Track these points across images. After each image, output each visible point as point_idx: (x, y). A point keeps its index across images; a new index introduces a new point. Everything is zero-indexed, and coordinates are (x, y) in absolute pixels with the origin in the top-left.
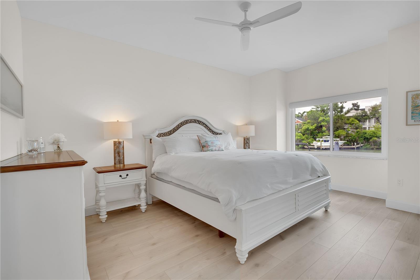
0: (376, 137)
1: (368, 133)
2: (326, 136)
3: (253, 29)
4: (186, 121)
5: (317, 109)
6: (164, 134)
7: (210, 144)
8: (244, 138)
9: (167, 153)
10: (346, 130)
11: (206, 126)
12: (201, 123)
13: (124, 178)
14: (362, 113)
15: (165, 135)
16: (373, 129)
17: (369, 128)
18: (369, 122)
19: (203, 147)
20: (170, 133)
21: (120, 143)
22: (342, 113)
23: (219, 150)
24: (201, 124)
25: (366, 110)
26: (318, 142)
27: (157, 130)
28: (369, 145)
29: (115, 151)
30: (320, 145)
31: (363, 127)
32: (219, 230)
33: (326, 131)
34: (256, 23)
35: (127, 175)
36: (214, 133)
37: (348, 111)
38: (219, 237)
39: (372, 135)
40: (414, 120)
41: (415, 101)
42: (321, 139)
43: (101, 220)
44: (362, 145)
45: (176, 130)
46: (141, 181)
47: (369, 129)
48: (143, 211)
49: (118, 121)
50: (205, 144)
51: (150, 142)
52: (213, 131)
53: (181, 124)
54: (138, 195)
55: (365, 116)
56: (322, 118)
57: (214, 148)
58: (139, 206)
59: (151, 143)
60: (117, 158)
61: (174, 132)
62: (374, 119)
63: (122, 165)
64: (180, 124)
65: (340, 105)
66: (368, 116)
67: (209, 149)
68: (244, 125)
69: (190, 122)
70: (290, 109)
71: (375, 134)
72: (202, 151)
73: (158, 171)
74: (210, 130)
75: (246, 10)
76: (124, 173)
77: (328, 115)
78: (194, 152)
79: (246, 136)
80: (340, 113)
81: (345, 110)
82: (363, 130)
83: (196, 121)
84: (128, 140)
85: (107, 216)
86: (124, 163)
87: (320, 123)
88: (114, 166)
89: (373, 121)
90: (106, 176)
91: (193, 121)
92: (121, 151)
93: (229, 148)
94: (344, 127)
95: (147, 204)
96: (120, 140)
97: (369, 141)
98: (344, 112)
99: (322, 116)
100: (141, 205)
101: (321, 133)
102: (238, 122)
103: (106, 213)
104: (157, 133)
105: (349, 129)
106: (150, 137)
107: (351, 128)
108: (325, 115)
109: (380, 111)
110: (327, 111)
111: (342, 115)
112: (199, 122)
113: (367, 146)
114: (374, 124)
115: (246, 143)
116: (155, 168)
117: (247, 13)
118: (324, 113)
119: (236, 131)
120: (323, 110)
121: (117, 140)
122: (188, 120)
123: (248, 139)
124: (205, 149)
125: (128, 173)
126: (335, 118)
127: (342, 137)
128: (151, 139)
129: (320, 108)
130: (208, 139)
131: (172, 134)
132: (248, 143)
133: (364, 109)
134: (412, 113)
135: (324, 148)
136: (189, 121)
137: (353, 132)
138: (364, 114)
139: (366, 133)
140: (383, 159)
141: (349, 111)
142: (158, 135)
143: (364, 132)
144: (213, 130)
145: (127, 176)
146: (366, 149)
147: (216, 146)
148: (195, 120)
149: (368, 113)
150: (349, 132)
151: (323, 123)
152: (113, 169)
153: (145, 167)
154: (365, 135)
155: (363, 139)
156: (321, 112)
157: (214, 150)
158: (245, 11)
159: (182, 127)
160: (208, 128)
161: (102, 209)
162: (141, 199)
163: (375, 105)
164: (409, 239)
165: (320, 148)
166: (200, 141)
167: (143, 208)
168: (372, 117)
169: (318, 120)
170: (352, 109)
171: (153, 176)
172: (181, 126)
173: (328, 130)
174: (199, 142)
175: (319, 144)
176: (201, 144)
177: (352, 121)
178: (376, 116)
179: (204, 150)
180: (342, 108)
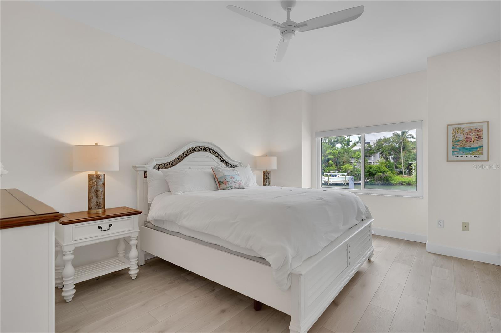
0: (381, 172)
1: (373, 168)
2: (333, 170)
3: (298, 34)
4: (193, 149)
5: (325, 141)
6: (163, 165)
7: (228, 179)
8: (264, 172)
9: (170, 191)
10: (353, 165)
11: (219, 156)
12: (213, 151)
13: (106, 230)
14: (368, 147)
15: (165, 166)
16: (378, 164)
17: (374, 162)
18: (374, 156)
19: (220, 184)
20: (172, 164)
21: (98, 177)
22: (349, 146)
23: (239, 187)
24: (212, 153)
25: (372, 144)
26: (326, 176)
27: (155, 160)
28: (374, 180)
29: (91, 189)
30: (328, 180)
31: (369, 161)
32: (254, 300)
33: (333, 165)
34: (303, 26)
35: (111, 225)
36: (228, 164)
37: (354, 144)
38: (254, 309)
39: (377, 170)
40: (454, 156)
41: (456, 135)
42: (329, 174)
43: (65, 298)
44: (368, 180)
45: (181, 160)
46: (131, 233)
47: (374, 164)
48: (134, 277)
49: (96, 144)
50: (222, 180)
51: (144, 176)
52: (227, 163)
53: (187, 152)
54: (124, 253)
55: (370, 150)
56: (329, 150)
57: (234, 185)
58: (128, 269)
59: (146, 177)
60: (94, 200)
61: (177, 163)
62: (378, 153)
63: (101, 211)
64: (185, 151)
65: (347, 138)
66: (373, 150)
67: (228, 186)
68: (263, 156)
69: (199, 150)
70: (316, 139)
71: (379, 169)
72: (218, 190)
73: (156, 219)
74: (223, 161)
75: (290, 8)
76: (104, 223)
77: (335, 147)
78: (208, 190)
79: (267, 170)
80: (347, 146)
81: (351, 144)
82: (369, 164)
83: (207, 149)
84: (112, 173)
85: (75, 291)
86: (104, 207)
87: (328, 156)
88: (88, 213)
89: (377, 155)
90: (75, 228)
91: (203, 148)
92: (100, 188)
93: (249, 185)
94: (351, 162)
95: (140, 267)
96: (99, 173)
97: (374, 176)
98: (350, 145)
99: (329, 149)
100: (130, 268)
101: (328, 167)
102: (256, 152)
103: (74, 286)
104: (155, 163)
105: (356, 163)
106: (145, 170)
107: (357, 162)
108: (332, 147)
109: (383, 145)
110: (334, 144)
111: (349, 148)
112: (211, 151)
113: (372, 182)
114: (379, 159)
115: (266, 178)
116: (153, 214)
117: (291, 12)
118: (331, 145)
119: (255, 163)
120: (330, 142)
121: (93, 173)
122: (196, 147)
123: (269, 173)
124: (222, 186)
125: (112, 222)
126: (343, 151)
127: (349, 172)
128: (146, 172)
129: (327, 140)
130: (226, 173)
131: (175, 165)
132: (269, 178)
133: (370, 143)
134: (453, 148)
135: (332, 183)
136: (198, 148)
137: (359, 166)
138: (369, 148)
139: (371, 168)
140: (419, 198)
141: (356, 144)
142: (156, 166)
143: (369, 167)
144: (227, 161)
145: (109, 226)
146: (372, 184)
147: (236, 182)
148: (205, 147)
149: (373, 147)
150: (355, 166)
151: (330, 157)
152: (86, 216)
153: (139, 213)
154: (371, 170)
155: (369, 174)
156: (329, 144)
157: (233, 187)
158: (289, 10)
159: (189, 156)
160: (222, 159)
161: (68, 280)
162: (130, 260)
163: (379, 139)
164: (467, 291)
165: (328, 184)
166: (215, 175)
167: (134, 272)
168: (377, 152)
169: (325, 153)
170: (358, 143)
171: (148, 224)
172: (187, 155)
173: (335, 164)
174: (214, 177)
175: (326, 179)
176: (216, 180)
177: (358, 155)
178: (380, 150)
179: (221, 188)
180: (349, 141)
